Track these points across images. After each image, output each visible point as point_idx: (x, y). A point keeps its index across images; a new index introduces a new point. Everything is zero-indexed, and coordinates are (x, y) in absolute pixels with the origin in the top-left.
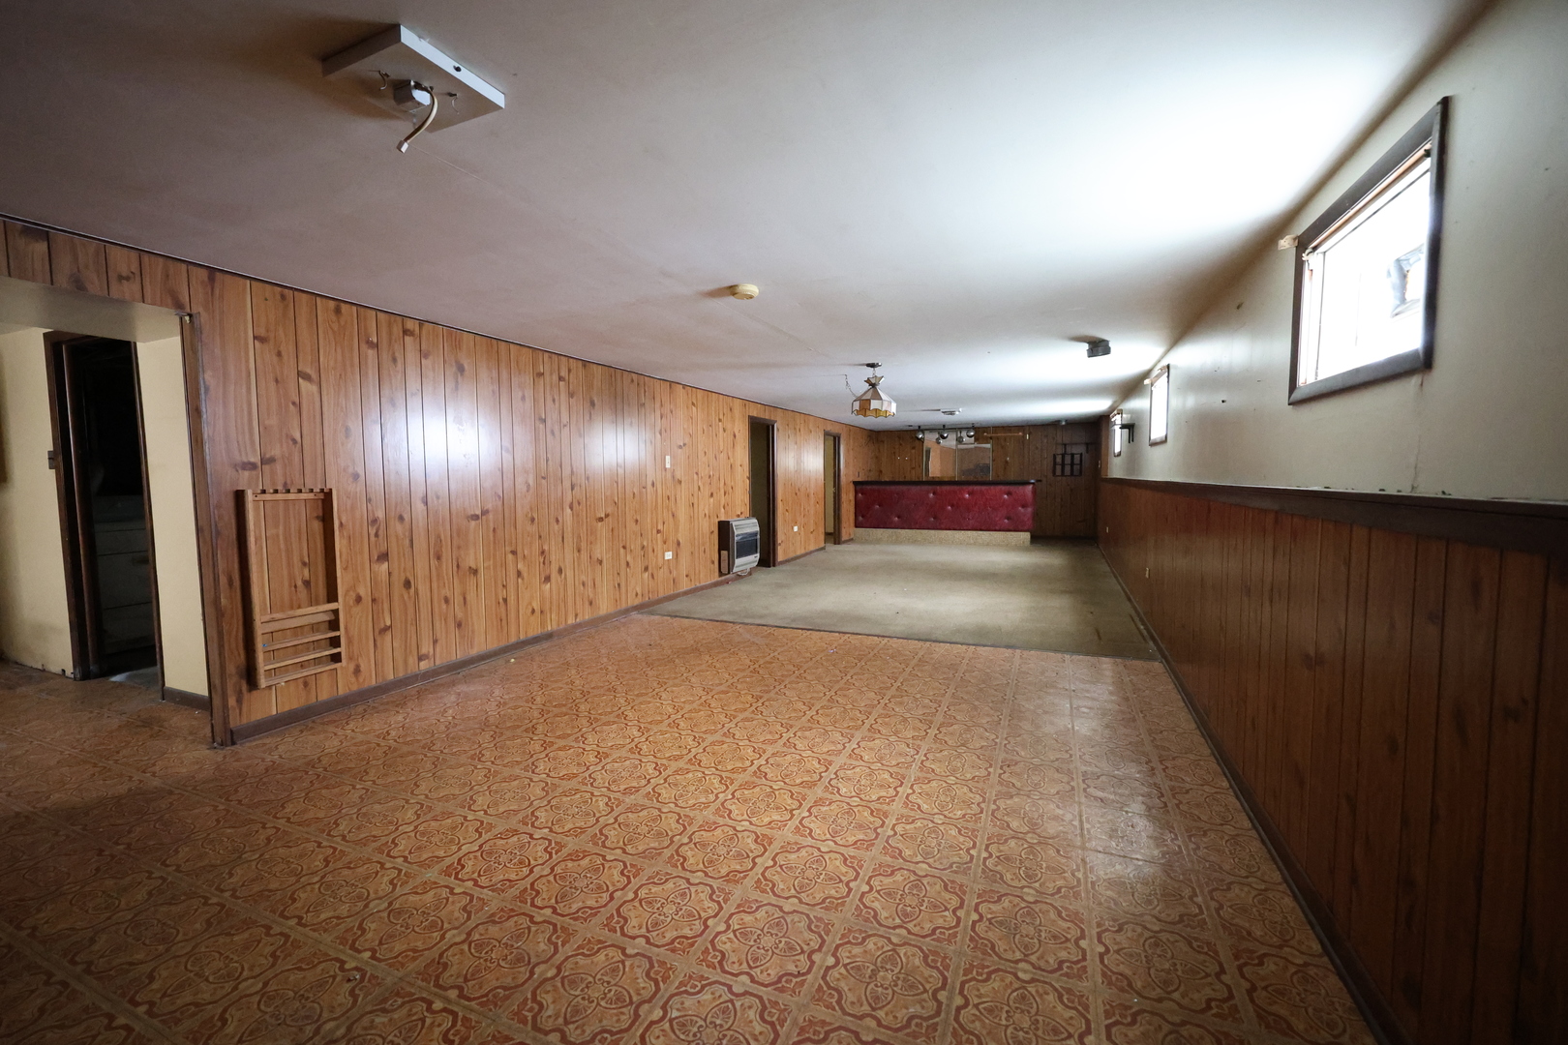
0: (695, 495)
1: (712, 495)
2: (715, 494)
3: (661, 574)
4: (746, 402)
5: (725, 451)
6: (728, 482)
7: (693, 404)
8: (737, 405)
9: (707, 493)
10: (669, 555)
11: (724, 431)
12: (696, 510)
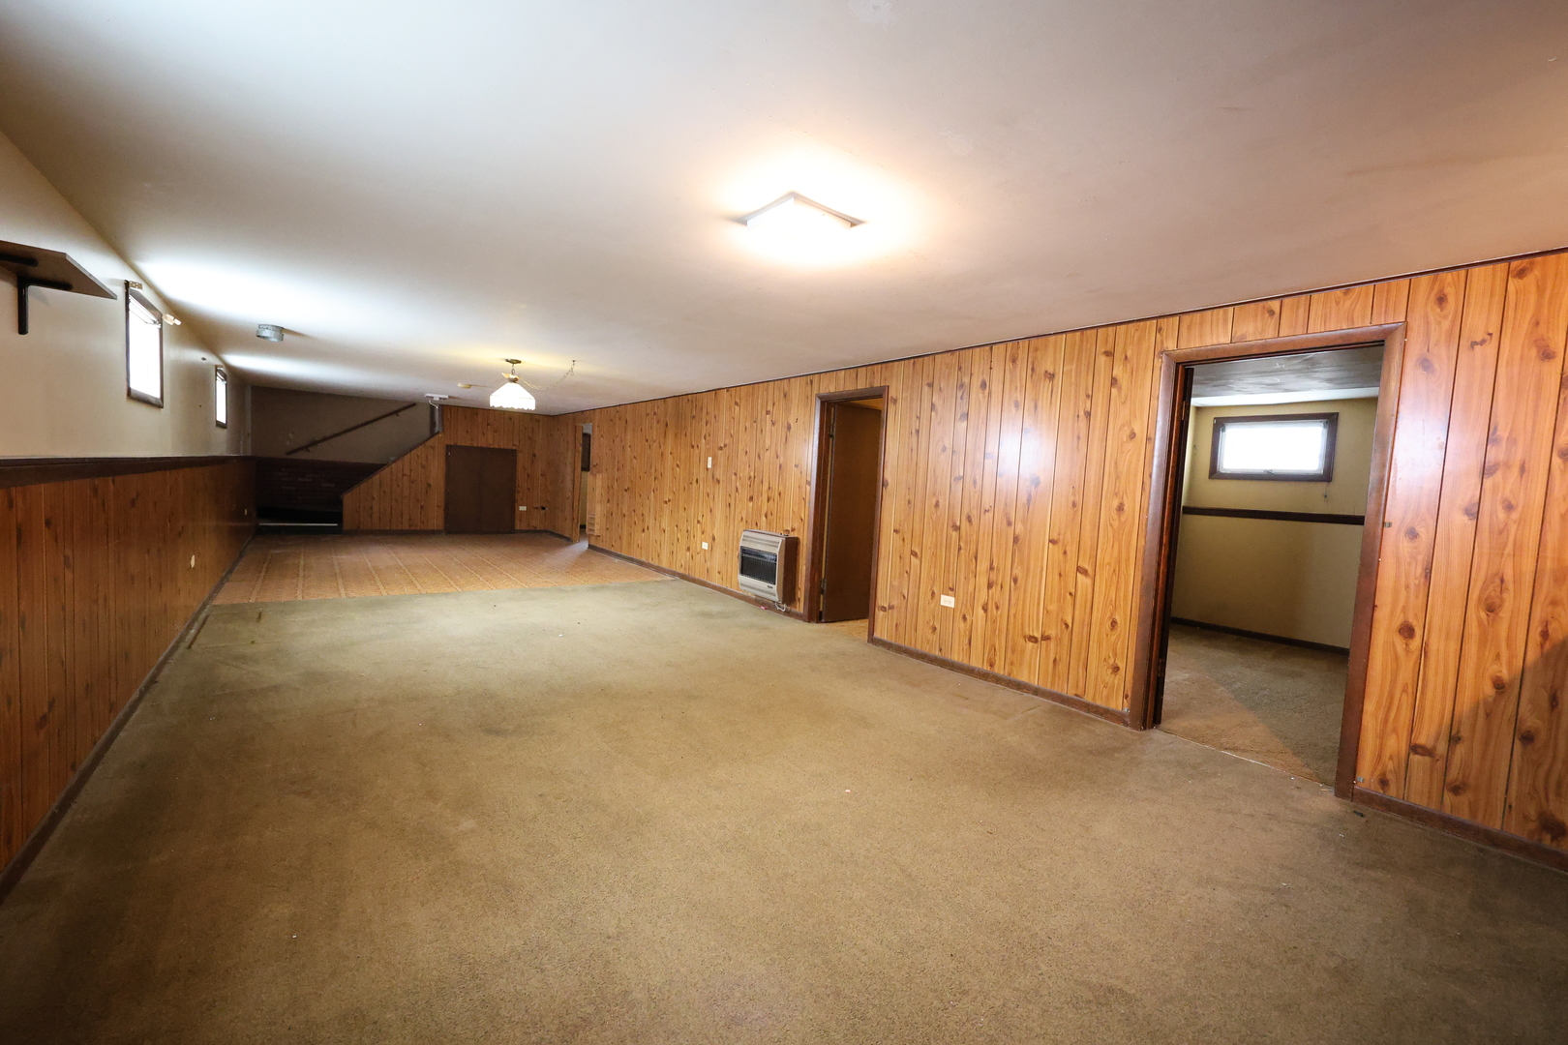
0: (733, 496)
1: (751, 499)
2: (755, 498)
3: (698, 558)
4: (809, 378)
5: (773, 450)
6: (775, 485)
7: (736, 404)
8: (797, 390)
9: (746, 497)
10: (705, 546)
11: (773, 424)
12: (732, 511)
